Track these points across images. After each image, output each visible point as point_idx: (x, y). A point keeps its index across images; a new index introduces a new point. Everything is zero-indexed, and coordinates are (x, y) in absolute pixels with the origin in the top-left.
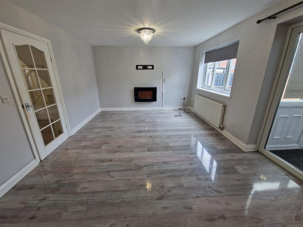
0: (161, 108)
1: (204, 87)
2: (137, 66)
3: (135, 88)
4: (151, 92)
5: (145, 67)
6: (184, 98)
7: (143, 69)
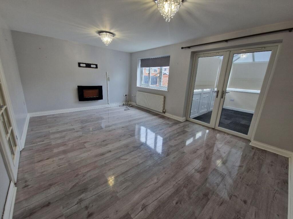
0: (107, 106)
1: (142, 85)
2: (79, 64)
3: (79, 87)
4: (97, 91)
5: (88, 66)
6: (126, 95)
7: (86, 67)
